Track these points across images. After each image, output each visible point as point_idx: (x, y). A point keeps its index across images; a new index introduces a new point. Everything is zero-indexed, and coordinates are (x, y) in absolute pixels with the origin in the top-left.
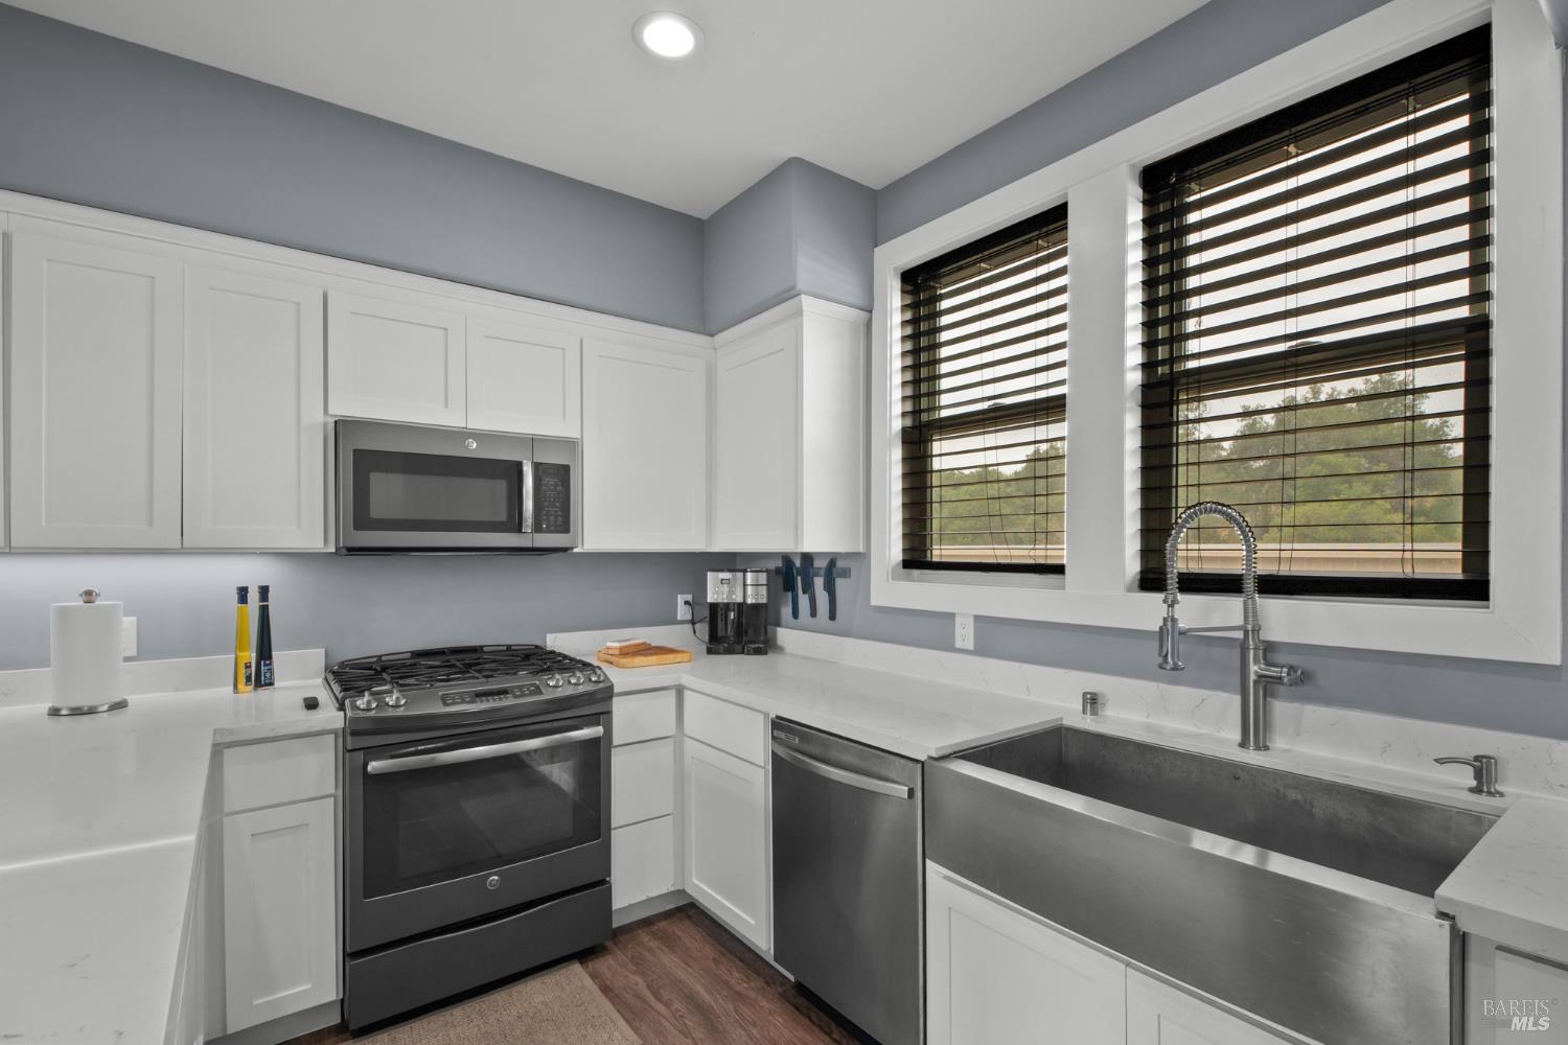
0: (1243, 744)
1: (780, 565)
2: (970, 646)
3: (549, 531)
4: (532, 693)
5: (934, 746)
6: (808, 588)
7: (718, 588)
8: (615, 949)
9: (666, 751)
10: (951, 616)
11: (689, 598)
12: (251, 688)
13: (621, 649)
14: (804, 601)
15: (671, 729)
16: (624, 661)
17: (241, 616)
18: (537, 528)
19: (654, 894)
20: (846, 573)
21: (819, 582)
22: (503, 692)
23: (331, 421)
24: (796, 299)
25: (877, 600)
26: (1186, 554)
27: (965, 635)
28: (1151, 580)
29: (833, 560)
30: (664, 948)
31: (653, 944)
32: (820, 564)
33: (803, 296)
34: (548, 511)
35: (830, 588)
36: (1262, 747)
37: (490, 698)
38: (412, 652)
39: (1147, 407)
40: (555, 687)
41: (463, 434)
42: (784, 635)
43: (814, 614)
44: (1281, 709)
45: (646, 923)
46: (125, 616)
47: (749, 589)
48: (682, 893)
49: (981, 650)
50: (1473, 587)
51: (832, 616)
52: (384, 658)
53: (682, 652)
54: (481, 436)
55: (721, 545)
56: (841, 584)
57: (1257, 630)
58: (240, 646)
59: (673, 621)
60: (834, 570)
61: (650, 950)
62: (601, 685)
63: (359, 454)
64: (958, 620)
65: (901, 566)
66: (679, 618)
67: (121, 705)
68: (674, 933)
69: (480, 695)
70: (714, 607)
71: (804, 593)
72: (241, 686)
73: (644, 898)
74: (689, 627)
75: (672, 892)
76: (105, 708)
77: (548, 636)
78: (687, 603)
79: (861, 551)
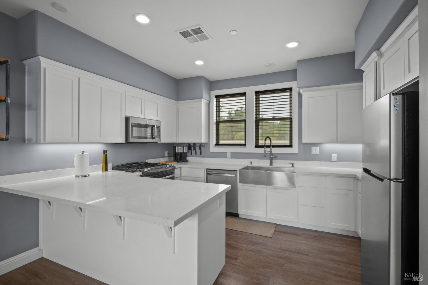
0: (270, 165)
1: (188, 145)
2: (230, 157)
11: (167, 152)
14: (193, 152)
17: (104, 156)
20: (204, 146)
21: (197, 148)
25: (211, 151)
26: (261, 142)
27: (229, 155)
28: (257, 146)
29: (201, 144)
32: (198, 145)
35: (200, 149)
36: (272, 165)
39: (256, 123)
40: (168, 167)
43: (196, 154)
44: (274, 161)
47: (184, 150)
49: (232, 157)
50: (291, 146)
51: (201, 154)
56: (202, 149)
57: (272, 152)
58: (104, 162)
60: (201, 146)
64: (228, 153)
65: (215, 145)
66: (166, 156)
71: (194, 150)
72: (104, 171)
74: (168, 158)
76: (87, 176)
78: (167, 153)
79: (208, 142)
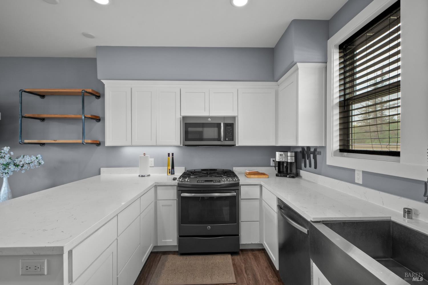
1: (301, 150)
2: (361, 182)
3: (228, 140)
4: (218, 182)
5: (313, 217)
6: (309, 157)
7: (279, 156)
8: (241, 254)
9: (257, 203)
10: (354, 170)
11: (273, 159)
12: (170, 174)
13: (249, 173)
14: (308, 162)
15: (258, 197)
16: (248, 176)
17: (169, 160)
18: (225, 140)
19: (253, 243)
20: (320, 153)
21: (312, 156)
22: (212, 181)
23: (182, 117)
24: (296, 65)
25: (329, 163)
27: (359, 178)
29: (316, 149)
30: (254, 259)
31: (251, 257)
32: (312, 150)
33: (297, 63)
34: (228, 136)
35: (315, 158)
37: (206, 182)
38: (201, 169)
40: (224, 181)
41: (207, 118)
42: (302, 173)
43: (310, 166)
45: (252, 250)
46: (150, 158)
47: (289, 157)
48: (262, 245)
49: (365, 185)
51: (316, 167)
52: (196, 170)
53: (267, 175)
54: (211, 117)
55: (281, 144)
56: (318, 157)
58: (168, 166)
59: (270, 166)
60: (316, 152)
61: (250, 258)
62: (236, 182)
63: (186, 124)
64: (356, 172)
65: (339, 151)
66: (271, 165)
67: (149, 175)
68: (258, 255)
69: (206, 181)
70: (279, 163)
71: (308, 159)
72: (168, 174)
73: (250, 243)
74: (274, 168)
75: (259, 244)
76: (146, 176)
77: (234, 168)
78: (273, 161)
79: (324, 146)
